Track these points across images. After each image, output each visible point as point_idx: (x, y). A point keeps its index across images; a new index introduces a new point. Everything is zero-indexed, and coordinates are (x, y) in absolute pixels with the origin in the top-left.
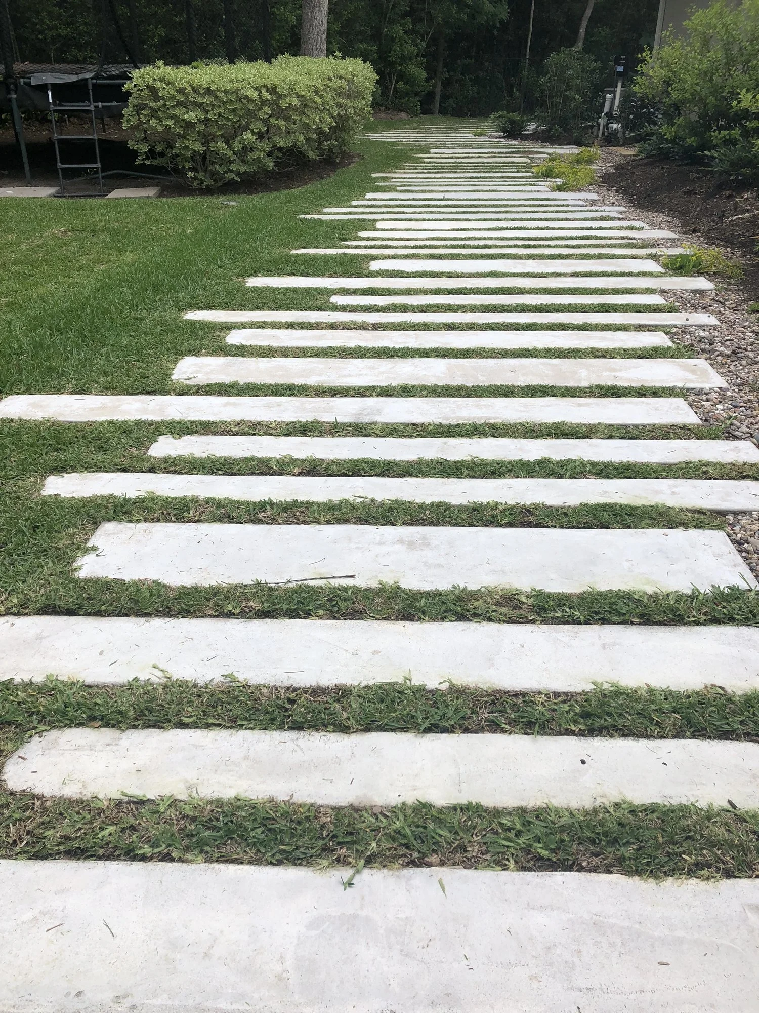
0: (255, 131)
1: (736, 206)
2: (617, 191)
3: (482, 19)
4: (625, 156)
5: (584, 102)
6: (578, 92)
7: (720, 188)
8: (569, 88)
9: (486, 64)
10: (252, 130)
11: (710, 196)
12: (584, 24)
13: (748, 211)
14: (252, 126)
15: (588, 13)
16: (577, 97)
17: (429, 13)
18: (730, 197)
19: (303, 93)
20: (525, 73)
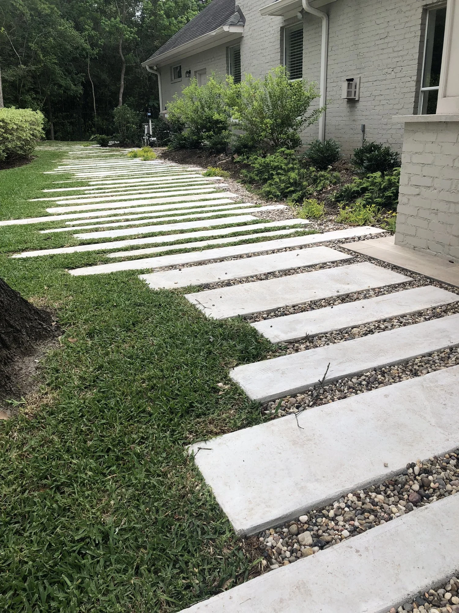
1: (219, 159)
2: (169, 160)
3: (71, 93)
4: (163, 150)
5: (137, 128)
6: (133, 124)
7: (211, 154)
8: (128, 122)
9: (75, 115)
11: (207, 157)
12: (121, 96)
13: (224, 160)
15: (122, 90)
16: (134, 126)
17: (42, 89)
18: (215, 157)
19: (17, 123)
20: (96, 119)
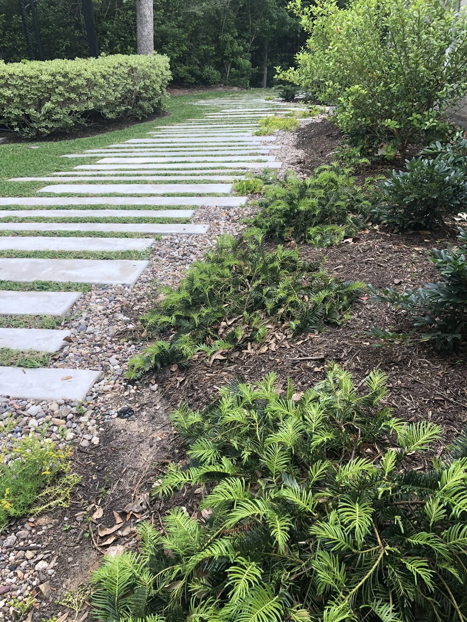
0: (54, 101)
3: (287, 29)
10: (52, 101)
14: (52, 98)
